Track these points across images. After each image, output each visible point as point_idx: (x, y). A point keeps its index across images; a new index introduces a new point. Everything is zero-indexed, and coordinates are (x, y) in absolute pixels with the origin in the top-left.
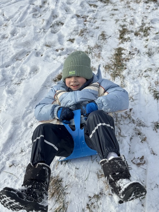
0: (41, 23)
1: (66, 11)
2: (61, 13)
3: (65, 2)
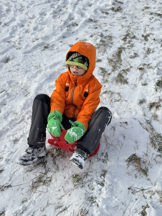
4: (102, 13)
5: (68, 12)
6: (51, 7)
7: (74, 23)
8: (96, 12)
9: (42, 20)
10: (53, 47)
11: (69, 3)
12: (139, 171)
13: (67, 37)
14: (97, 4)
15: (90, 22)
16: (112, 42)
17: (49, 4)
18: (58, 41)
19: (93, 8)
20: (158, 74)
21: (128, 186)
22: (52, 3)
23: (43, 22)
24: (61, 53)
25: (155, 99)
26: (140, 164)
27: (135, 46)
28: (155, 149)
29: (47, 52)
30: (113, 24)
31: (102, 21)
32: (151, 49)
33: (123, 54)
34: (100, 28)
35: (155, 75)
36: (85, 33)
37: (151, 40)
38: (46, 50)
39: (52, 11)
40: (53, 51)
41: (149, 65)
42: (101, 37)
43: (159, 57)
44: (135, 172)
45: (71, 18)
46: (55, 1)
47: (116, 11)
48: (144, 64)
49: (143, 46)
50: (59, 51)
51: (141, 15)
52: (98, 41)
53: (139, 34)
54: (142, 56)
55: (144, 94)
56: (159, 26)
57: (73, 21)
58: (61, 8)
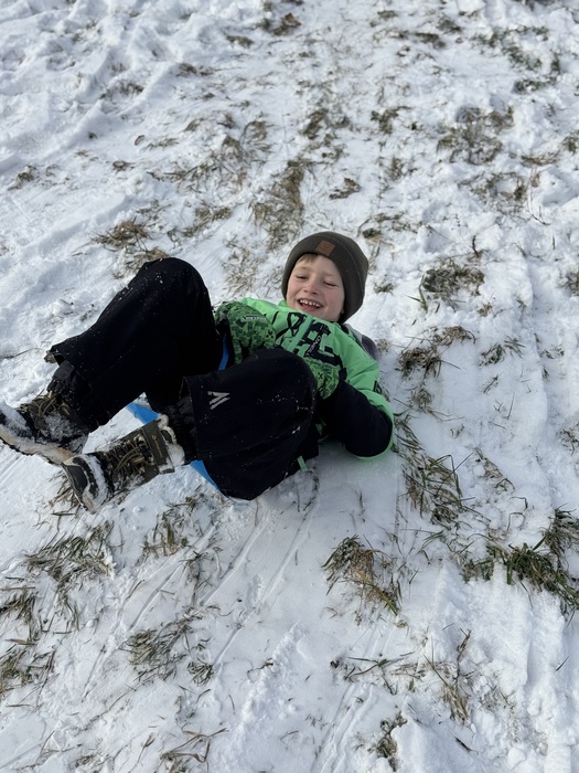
0: (72, 85)
1: (155, 54)
2: (135, 59)
3: (152, 28)
4: (228, 42)
5: (106, 44)
6: (43, 30)
7: (125, 85)
8: (205, 40)
9: (8, 77)
10: (51, 174)
11: (109, 9)
12: (369, 597)
13: (102, 135)
14: (208, 9)
15: (185, 76)
16: (267, 142)
17: (34, 19)
18: (71, 153)
19: (193, 27)
20: (429, 248)
21: (333, 657)
22: (45, 13)
23: (12, 85)
24: (81, 193)
25: (421, 337)
26: (372, 574)
27: (348, 155)
28: (423, 514)
29: (32, 192)
30: (270, 79)
31: (228, 69)
32: (403, 162)
33: (307, 186)
34: (224, 96)
35: (420, 252)
36: (168, 119)
37: (402, 128)
38: (27, 185)
39: (43, 45)
40: (54, 188)
41: (397, 217)
42: (227, 130)
43: (430, 189)
44: (357, 604)
45: (115, 65)
46: (56, 8)
47: (277, 33)
48: (381, 215)
49: (376, 152)
50: (76, 188)
51: (368, 41)
52: (216, 144)
53: (361, 109)
54: (372, 188)
55: (384, 324)
56: (430, 78)
57: (124, 76)
58: (79, 31)
